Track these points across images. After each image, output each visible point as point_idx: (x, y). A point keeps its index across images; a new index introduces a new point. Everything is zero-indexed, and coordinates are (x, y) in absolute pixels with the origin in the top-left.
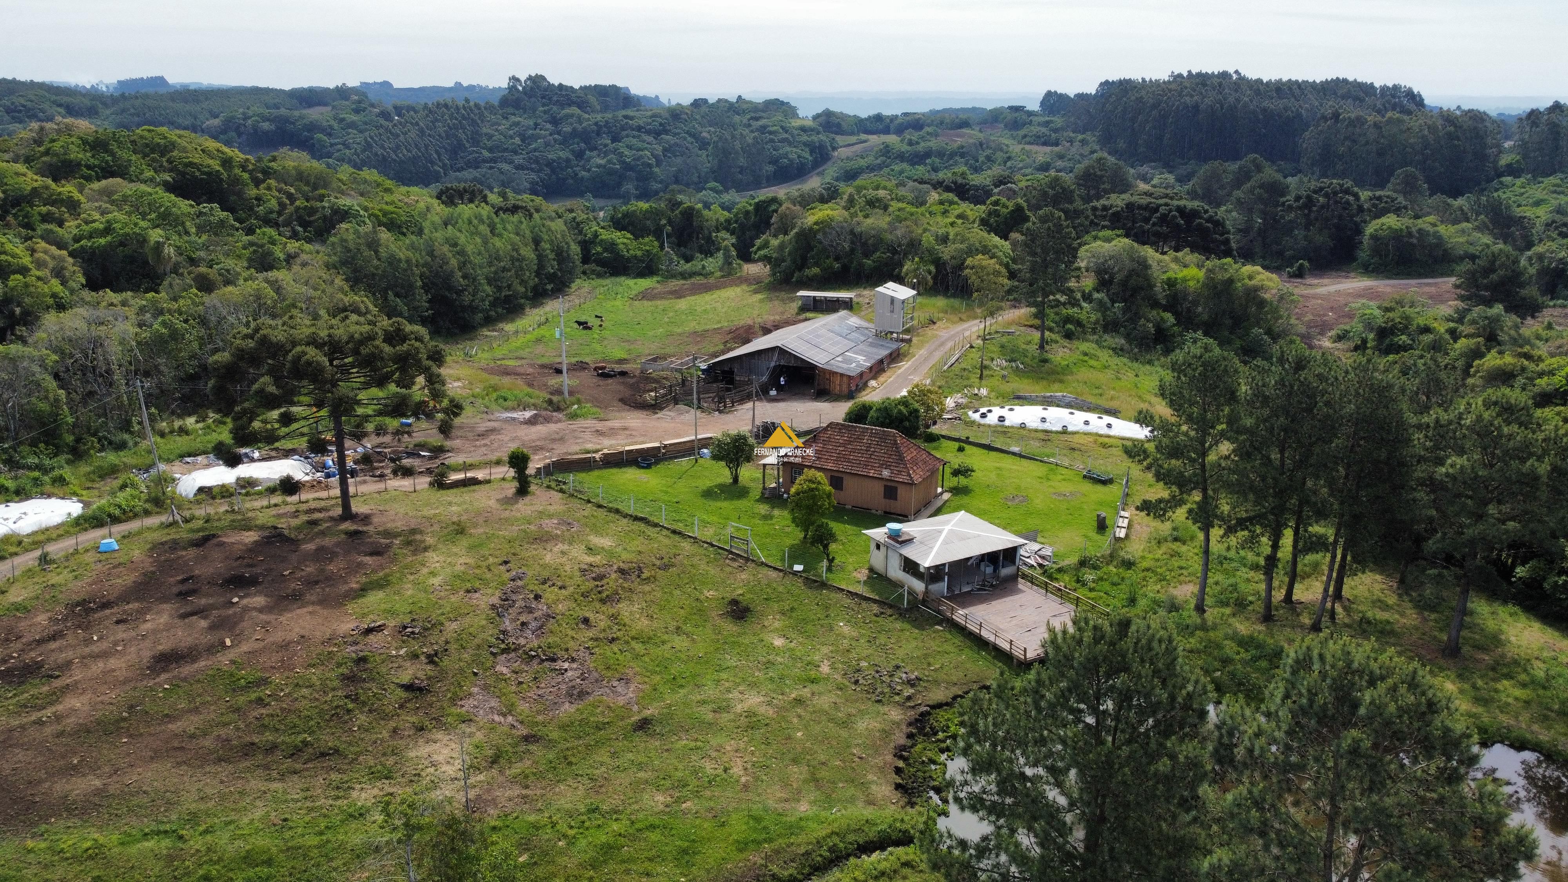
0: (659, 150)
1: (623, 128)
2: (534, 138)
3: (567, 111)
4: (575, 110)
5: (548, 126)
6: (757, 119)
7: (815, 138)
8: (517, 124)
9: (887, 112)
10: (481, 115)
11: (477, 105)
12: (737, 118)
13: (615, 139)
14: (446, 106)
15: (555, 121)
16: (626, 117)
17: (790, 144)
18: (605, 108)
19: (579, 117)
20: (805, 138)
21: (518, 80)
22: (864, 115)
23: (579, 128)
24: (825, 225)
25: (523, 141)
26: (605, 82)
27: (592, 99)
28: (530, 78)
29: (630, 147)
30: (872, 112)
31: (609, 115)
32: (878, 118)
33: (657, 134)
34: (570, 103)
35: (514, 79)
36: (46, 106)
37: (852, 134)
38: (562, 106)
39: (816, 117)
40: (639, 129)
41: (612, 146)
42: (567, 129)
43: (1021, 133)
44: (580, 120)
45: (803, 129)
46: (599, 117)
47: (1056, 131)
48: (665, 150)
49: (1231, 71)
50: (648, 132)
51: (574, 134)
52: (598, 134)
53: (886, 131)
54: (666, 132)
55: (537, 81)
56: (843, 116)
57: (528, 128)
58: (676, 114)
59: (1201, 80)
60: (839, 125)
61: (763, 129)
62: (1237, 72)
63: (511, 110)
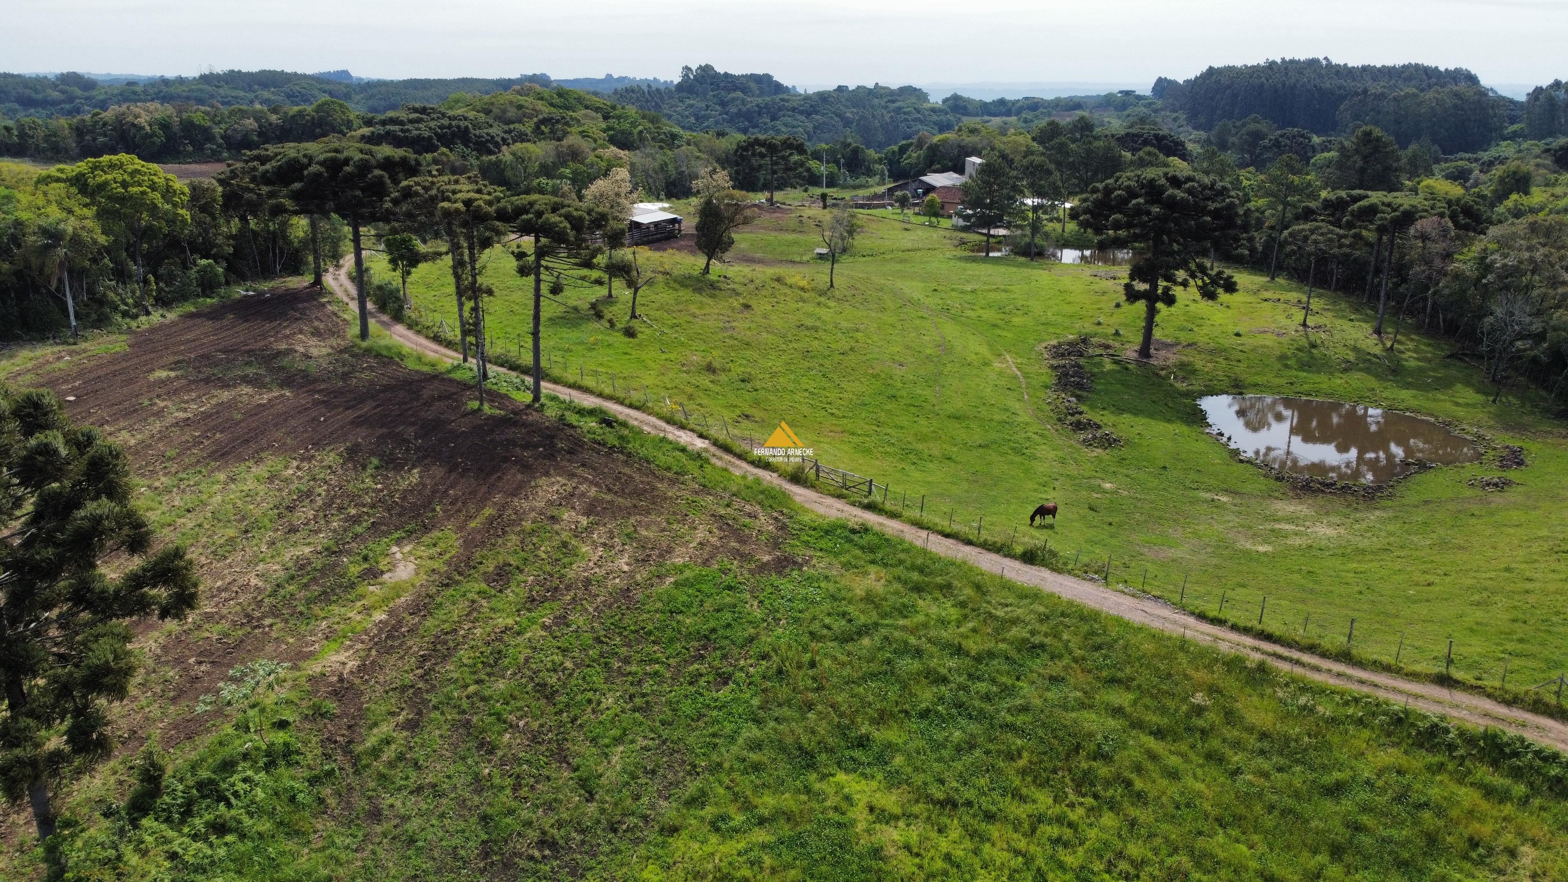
0: (810, 126)
1: (780, 109)
2: (707, 117)
3: (732, 95)
4: (739, 94)
5: (718, 107)
6: (893, 102)
7: (943, 118)
8: (692, 106)
9: (1010, 97)
10: (662, 99)
11: (658, 90)
12: (876, 101)
13: (774, 118)
14: (633, 91)
15: (723, 104)
16: (782, 100)
17: (921, 122)
18: (762, 93)
19: (743, 101)
20: (935, 118)
21: (689, 69)
22: (988, 99)
23: (744, 109)
24: (944, 141)
25: (697, 119)
26: (760, 71)
27: (752, 85)
28: (700, 67)
29: (785, 125)
30: (996, 97)
31: (768, 99)
32: (1002, 102)
33: (808, 114)
34: (736, 88)
35: (687, 69)
36: (316, 92)
37: (977, 115)
38: (729, 90)
39: (945, 101)
40: (794, 109)
41: (770, 124)
42: (734, 110)
43: (1126, 113)
44: (743, 102)
45: (933, 110)
46: (760, 100)
47: (1156, 111)
48: (815, 127)
49: (1321, 58)
50: (801, 113)
51: (740, 114)
52: (760, 114)
53: (1008, 114)
54: (816, 113)
55: (706, 71)
56: (969, 101)
57: (701, 109)
58: (823, 97)
59: (1290, 67)
60: (965, 108)
61: (898, 110)
62: (1326, 58)
63: (685, 94)
